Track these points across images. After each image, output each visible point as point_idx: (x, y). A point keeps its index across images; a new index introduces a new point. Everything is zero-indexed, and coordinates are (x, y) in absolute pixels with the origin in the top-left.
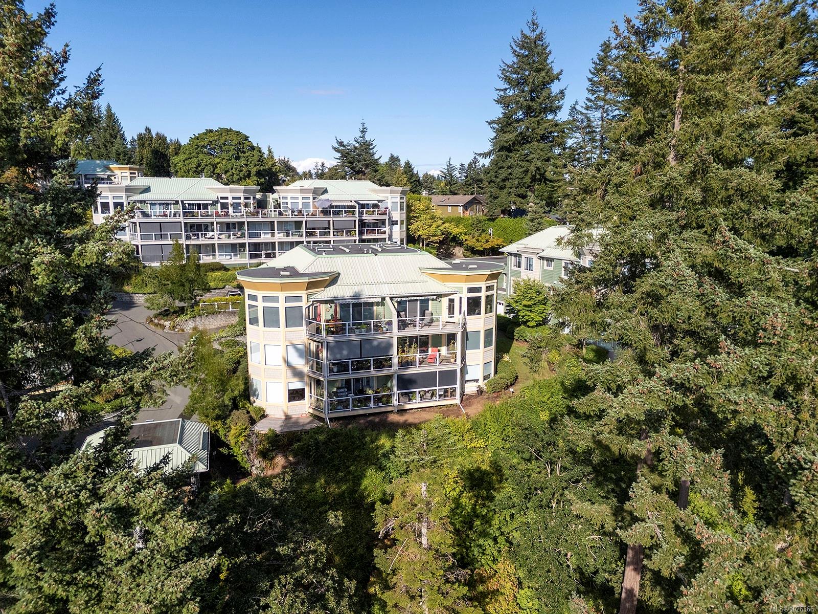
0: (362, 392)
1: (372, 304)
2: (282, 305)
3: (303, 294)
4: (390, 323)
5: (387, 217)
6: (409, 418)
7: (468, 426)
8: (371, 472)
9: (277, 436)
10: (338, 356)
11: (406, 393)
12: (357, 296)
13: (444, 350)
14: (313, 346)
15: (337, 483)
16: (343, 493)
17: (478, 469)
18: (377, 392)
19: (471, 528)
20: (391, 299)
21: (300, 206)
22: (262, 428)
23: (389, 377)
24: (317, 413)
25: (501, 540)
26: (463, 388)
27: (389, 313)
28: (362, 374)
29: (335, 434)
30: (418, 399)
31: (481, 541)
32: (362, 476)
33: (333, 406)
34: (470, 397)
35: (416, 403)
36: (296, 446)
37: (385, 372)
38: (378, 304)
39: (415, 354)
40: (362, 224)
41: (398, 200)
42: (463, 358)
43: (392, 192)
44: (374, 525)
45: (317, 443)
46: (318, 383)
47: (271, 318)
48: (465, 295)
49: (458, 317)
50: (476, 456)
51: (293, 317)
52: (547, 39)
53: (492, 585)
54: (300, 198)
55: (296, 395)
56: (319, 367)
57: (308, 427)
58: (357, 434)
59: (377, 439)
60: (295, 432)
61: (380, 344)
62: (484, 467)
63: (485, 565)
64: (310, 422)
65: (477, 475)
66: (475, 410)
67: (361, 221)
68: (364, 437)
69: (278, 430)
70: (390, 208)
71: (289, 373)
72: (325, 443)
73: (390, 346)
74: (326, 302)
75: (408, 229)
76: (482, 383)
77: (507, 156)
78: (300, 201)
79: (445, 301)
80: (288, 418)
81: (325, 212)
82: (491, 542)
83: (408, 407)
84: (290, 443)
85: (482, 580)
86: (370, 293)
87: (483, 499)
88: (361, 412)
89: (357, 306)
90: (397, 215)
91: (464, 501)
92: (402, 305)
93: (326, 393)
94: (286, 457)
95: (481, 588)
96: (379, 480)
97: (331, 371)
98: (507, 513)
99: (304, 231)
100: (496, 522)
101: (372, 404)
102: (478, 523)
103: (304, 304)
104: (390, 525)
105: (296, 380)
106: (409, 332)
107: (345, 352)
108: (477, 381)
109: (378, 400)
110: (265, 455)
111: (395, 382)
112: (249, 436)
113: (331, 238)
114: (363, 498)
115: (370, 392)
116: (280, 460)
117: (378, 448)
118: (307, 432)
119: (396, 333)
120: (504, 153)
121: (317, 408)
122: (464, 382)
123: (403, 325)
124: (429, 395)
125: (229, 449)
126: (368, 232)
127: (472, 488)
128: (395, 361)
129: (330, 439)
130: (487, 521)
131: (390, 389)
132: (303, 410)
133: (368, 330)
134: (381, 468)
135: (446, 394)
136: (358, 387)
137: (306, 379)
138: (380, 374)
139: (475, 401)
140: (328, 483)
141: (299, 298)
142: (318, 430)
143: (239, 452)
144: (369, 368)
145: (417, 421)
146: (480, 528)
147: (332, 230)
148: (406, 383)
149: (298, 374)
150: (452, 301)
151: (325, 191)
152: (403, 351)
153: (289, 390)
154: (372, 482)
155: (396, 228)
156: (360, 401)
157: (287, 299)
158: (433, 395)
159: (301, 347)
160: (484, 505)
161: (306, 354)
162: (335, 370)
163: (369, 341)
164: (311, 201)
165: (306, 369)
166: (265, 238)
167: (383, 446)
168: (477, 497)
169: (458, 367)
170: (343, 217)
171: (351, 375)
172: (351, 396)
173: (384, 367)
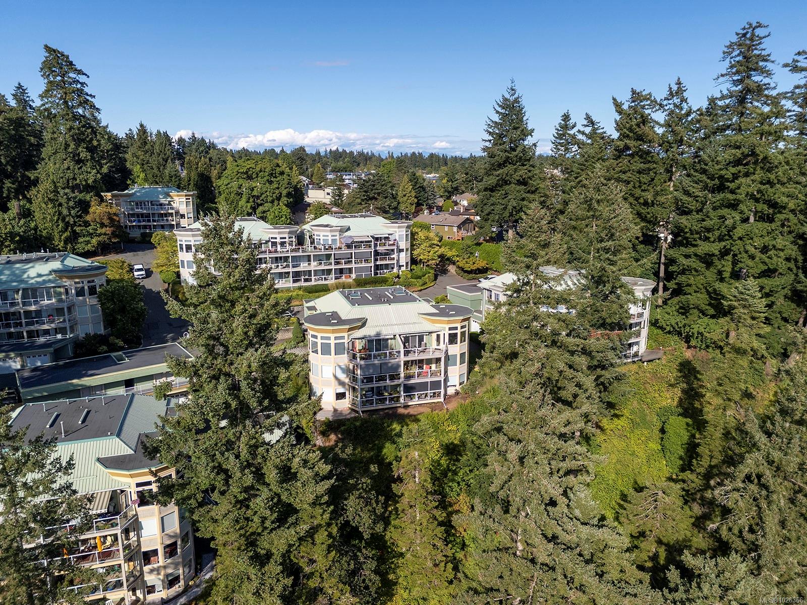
0: (382, 395)
1: (388, 339)
2: (332, 342)
3: (346, 335)
4: (399, 352)
5: (395, 248)
6: (411, 411)
7: (447, 417)
8: (388, 445)
9: (330, 422)
10: (367, 373)
11: (410, 396)
12: (378, 334)
13: (433, 366)
14: (351, 367)
15: (368, 451)
16: (372, 456)
17: (452, 443)
18: (391, 394)
19: (446, 477)
20: (400, 335)
21: (330, 243)
22: (321, 417)
23: (399, 385)
24: (354, 408)
25: (463, 484)
26: (446, 391)
27: (399, 345)
28: (382, 384)
29: (365, 422)
30: (417, 399)
31: (450, 484)
32: (382, 447)
33: (364, 403)
34: (451, 396)
35: (415, 402)
36: (342, 428)
37: (396, 382)
38: (391, 339)
39: (415, 370)
40: (377, 253)
41: (404, 233)
42: (446, 372)
43: (399, 227)
44: (393, 472)
45: (356, 427)
46: (354, 389)
47: (326, 350)
48: (447, 332)
49: (442, 346)
50: (451, 435)
51: (339, 349)
52: (524, 102)
53: (456, 507)
54: (330, 236)
55: (340, 396)
56: (354, 379)
57: (348, 417)
58: (379, 422)
59: (391, 425)
60: (341, 420)
61: (393, 365)
62: (456, 442)
63: (452, 496)
64: (350, 413)
65: (451, 446)
66: (452, 406)
67: (376, 251)
68: (384, 424)
69: (331, 419)
70: (398, 239)
71: (336, 383)
72: (360, 427)
73: (399, 366)
74: (359, 339)
75: (411, 254)
76: (458, 388)
77: (491, 196)
78: (330, 238)
79: (434, 336)
80: (335, 410)
81: (349, 246)
82: (456, 484)
83: (410, 404)
84: (339, 427)
85: (451, 505)
86: (386, 332)
87: (454, 461)
88: (381, 407)
89: (379, 341)
90: (403, 245)
91: (442, 462)
92: (406, 340)
93: (359, 396)
94: (337, 436)
95: (450, 509)
96: (393, 450)
97: (363, 382)
98: (467, 469)
99: (333, 261)
100: (461, 474)
101: (388, 402)
102: (450, 474)
103: (346, 341)
104: (400, 472)
105: (340, 387)
106: (411, 357)
107: (371, 371)
108: (455, 386)
109: (391, 399)
110: (324, 434)
111: (402, 389)
112: (314, 422)
113: (353, 265)
114: (383, 459)
115: (386, 394)
116: (333, 437)
117: (392, 430)
118: (348, 420)
119: (402, 358)
120: (488, 193)
121: (353, 404)
122: (446, 387)
123: (407, 353)
124: (423, 396)
125: (303, 429)
126: (381, 259)
127: (447, 455)
128: (402, 375)
129: (363, 425)
130: (455, 473)
131: (399, 392)
132: (345, 405)
133: (386, 356)
134: (394, 442)
135: (434, 395)
136: (379, 392)
137: (347, 386)
138: (393, 384)
139: (453, 399)
140: (362, 451)
141: (343, 338)
142: (355, 419)
143: (308, 432)
144: (386, 380)
145: (416, 413)
146: (451, 478)
147: (353, 260)
148: (409, 389)
149: (342, 383)
150: (438, 336)
151: (349, 229)
152: (407, 369)
153: (337, 394)
154: (388, 450)
155: (403, 255)
156: (380, 400)
157: (336, 338)
158: (426, 396)
159: (343, 367)
160: (454, 465)
161: (346, 371)
162: (365, 381)
163: (386, 364)
164: (338, 238)
165: (347, 381)
166: (303, 266)
167: (394, 429)
168: (451, 459)
169: (442, 378)
170: (363, 250)
171: (375, 385)
172: (375, 397)
173: (395, 379)
